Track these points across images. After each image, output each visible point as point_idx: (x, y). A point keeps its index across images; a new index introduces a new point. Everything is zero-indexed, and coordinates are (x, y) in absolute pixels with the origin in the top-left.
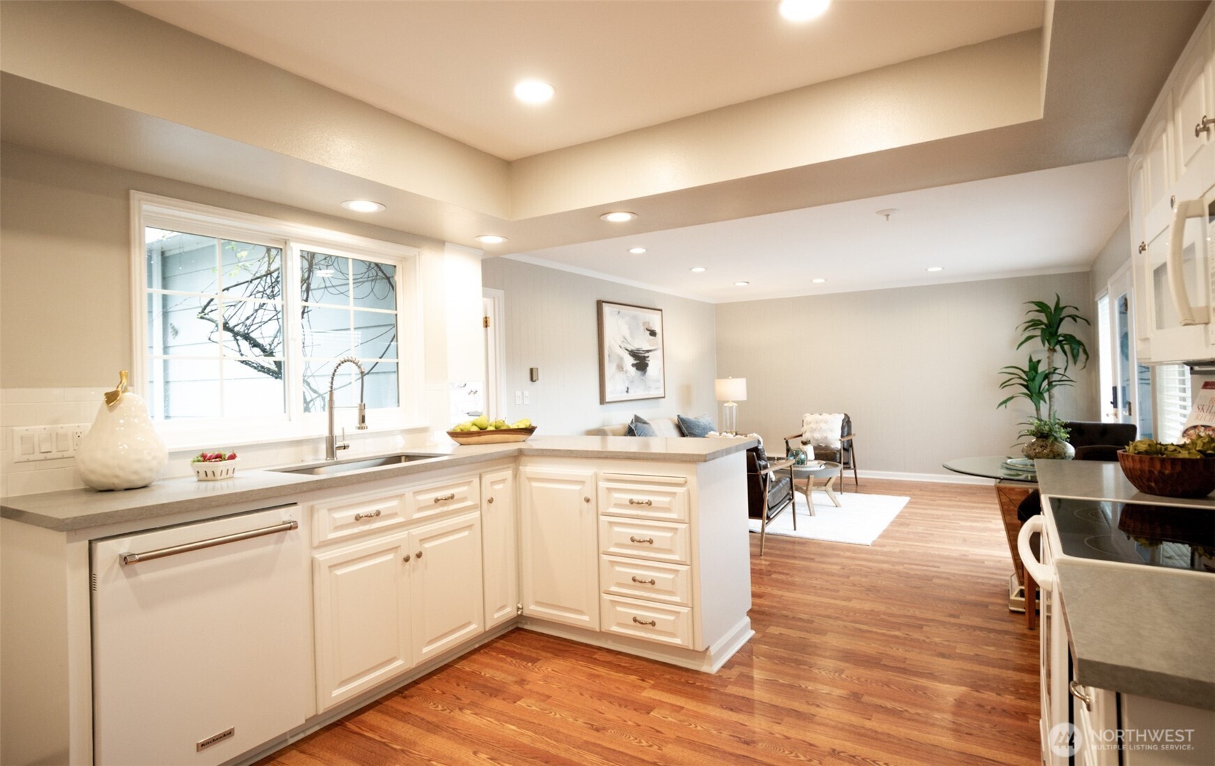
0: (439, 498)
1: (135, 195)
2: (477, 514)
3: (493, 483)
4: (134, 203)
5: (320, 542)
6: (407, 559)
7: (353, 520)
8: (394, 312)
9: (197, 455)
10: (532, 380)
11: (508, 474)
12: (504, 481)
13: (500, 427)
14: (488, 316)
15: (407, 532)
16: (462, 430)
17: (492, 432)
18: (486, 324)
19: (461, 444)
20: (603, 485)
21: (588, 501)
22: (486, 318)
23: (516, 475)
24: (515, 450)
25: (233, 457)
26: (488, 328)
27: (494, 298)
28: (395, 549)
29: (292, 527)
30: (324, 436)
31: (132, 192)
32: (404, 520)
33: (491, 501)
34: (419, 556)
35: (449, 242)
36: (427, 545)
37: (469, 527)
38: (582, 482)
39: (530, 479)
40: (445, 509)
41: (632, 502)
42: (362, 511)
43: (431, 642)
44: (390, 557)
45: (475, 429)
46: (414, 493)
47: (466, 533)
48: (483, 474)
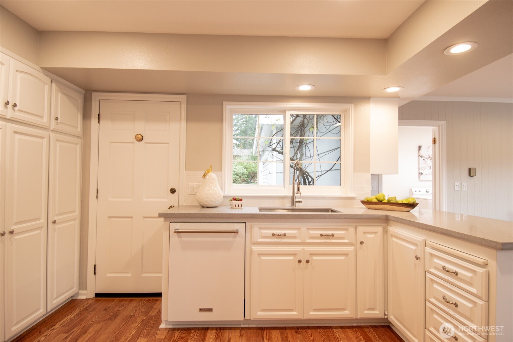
0: (323, 234)
1: (224, 103)
2: (352, 248)
3: (365, 233)
4: (224, 106)
5: (254, 242)
6: (300, 262)
7: (271, 235)
8: (340, 138)
9: (232, 198)
10: (470, 175)
11: (379, 229)
12: (375, 233)
13: (390, 201)
14: (436, 137)
15: (302, 248)
16: (367, 200)
17: (385, 204)
18: (434, 142)
19: (368, 209)
20: (428, 250)
21: (417, 258)
22: (435, 138)
23: (385, 232)
24: (383, 216)
25: (241, 200)
26: (436, 144)
27: (439, 126)
28: (294, 255)
29: (236, 232)
30: (291, 196)
31: (223, 102)
32: (300, 241)
33: (362, 243)
34: (308, 262)
35: (373, 97)
36: (315, 258)
37: (346, 255)
38: (416, 245)
39: (392, 236)
40: (328, 241)
41: (444, 268)
42: (276, 232)
43: (315, 310)
44: (291, 258)
45: (375, 200)
46: (307, 229)
47: (343, 258)
48: (357, 226)
